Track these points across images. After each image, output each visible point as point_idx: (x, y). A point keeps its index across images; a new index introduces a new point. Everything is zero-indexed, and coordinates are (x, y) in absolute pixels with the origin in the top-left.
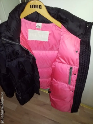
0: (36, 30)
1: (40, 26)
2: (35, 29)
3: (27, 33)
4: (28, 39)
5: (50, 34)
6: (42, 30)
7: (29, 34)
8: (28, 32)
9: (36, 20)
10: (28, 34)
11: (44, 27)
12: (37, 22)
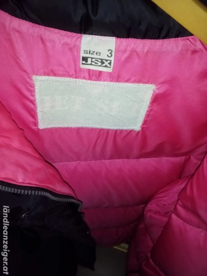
0: (80, 82)
1: (104, 56)
2: (77, 74)
3: (27, 93)
4: (36, 124)
5: (156, 99)
6: (116, 77)
7: (38, 102)
8: (32, 91)
9: (77, 19)
10: (33, 102)
11: (129, 59)
12: (86, 27)
